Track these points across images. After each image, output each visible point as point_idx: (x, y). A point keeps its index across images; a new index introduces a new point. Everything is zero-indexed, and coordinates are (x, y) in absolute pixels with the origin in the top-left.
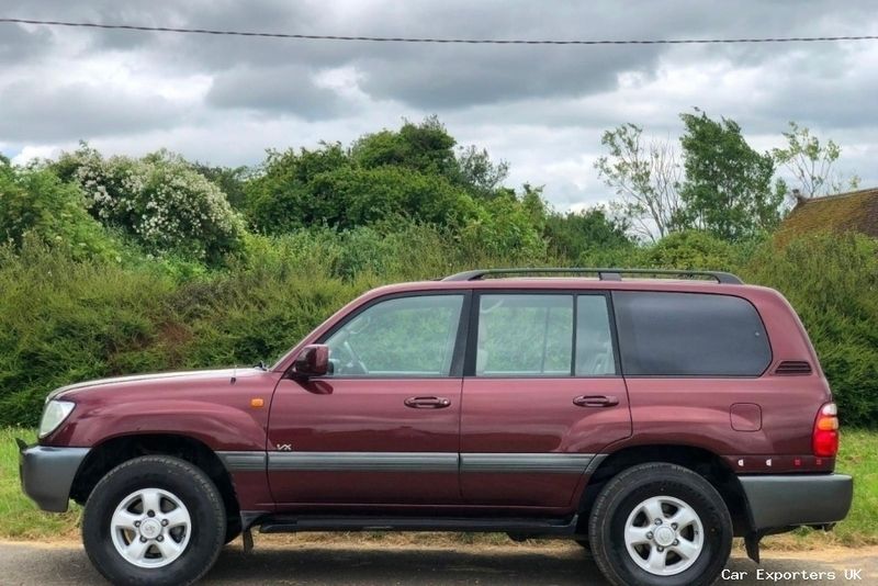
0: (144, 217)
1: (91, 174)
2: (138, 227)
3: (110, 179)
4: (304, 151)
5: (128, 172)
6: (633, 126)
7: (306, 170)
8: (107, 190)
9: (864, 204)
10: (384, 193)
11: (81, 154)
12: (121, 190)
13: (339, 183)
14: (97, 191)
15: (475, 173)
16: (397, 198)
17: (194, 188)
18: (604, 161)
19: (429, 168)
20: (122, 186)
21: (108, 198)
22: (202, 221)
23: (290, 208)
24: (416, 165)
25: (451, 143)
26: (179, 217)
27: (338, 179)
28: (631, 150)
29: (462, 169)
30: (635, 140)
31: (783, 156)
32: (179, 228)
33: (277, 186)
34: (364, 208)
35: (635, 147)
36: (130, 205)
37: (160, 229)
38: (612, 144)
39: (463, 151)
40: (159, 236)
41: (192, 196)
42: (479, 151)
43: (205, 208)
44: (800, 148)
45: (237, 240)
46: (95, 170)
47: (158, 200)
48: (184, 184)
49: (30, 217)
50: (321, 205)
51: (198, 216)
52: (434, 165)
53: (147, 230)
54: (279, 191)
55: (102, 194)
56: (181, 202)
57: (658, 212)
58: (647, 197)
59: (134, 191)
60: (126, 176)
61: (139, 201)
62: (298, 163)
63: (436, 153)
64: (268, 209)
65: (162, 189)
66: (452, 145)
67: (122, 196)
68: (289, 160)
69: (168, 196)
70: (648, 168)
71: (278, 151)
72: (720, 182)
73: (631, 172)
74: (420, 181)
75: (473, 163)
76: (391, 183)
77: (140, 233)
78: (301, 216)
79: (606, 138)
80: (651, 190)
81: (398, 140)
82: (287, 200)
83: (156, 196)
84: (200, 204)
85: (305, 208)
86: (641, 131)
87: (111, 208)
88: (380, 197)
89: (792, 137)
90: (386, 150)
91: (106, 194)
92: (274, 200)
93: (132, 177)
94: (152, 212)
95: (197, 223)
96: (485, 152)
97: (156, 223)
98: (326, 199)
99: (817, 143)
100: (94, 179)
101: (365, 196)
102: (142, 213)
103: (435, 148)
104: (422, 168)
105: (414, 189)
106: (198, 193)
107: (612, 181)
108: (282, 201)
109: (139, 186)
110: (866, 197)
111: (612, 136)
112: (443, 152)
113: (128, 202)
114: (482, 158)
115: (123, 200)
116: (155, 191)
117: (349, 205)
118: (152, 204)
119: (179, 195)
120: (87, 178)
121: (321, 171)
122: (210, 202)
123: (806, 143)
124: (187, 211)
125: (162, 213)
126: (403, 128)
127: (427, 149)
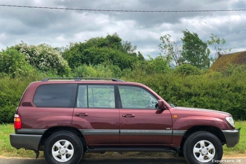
0: (40, 62)
1: (24, 50)
2: (38, 65)
3: (30, 52)
4: (80, 43)
5: (35, 49)
6: (168, 35)
7: (81, 48)
8: (29, 55)
9: (239, 56)
10: (104, 55)
11: (21, 45)
12: (33, 55)
13: (91, 52)
14: (26, 55)
15: (127, 49)
16: (107, 56)
17: (54, 54)
18: (160, 45)
19: (115, 47)
20: (33, 54)
21: (30, 57)
22: (56, 63)
23: (77, 59)
24: (111, 47)
25: (121, 40)
26: (50, 62)
27: (91, 51)
28: (168, 41)
29: (124, 48)
30: (169, 38)
31: (210, 43)
32: (50, 65)
33: (74, 53)
34: (98, 59)
35: (169, 40)
36: (36, 59)
37: (45, 66)
38: (163, 40)
39: (124, 42)
40: (45, 68)
41: (53, 56)
42: (128, 42)
43: (57, 59)
44: (215, 41)
45: (66, 68)
46: (25, 49)
47: (44, 57)
48: (51, 53)
49: (12, 63)
50: (86, 58)
51: (55, 62)
52: (116, 46)
53: (41, 66)
54: (74, 54)
55: (28, 56)
56: (50, 58)
57: (176, 59)
58: (172, 55)
59: (37, 55)
60: (34, 50)
61: (38, 58)
62: (79, 47)
63: (117, 43)
64: (71, 59)
65: (45, 54)
66: (121, 41)
67: (34, 56)
68: (76, 45)
69: (47, 56)
70: (173, 46)
71: (73, 43)
72: (193, 50)
73: (168, 48)
74: (113, 51)
75: (127, 46)
76: (106, 52)
77: (39, 67)
78: (81, 61)
79: (161, 38)
80: (174, 53)
81: (106, 39)
82: (76, 57)
83: (43, 56)
84: (56, 58)
85: (82, 59)
86: (170, 36)
87: (30, 60)
88: (103, 56)
89: (212, 38)
90: (103, 42)
91: (29, 56)
92: (73, 57)
93: (36, 51)
94: (42, 61)
95: (55, 64)
96: (130, 43)
97: (43, 64)
98: (87, 56)
99: (219, 39)
100: (25, 52)
101: (99, 55)
102: (39, 61)
103: (117, 42)
104: (113, 47)
105: (111, 53)
106: (55, 55)
107: (163, 50)
108: (75, 57)
109: (38, 53)
110: (239, 54)
111: (163, 38)
112: (119, 43)
113: (35, 58)
114: (129, 44)
115: (34, 58)
116: (43, 55)
117: (94, 58)
118: (42, 59)
119: (50, 56)
120: (23, 51)
121: (86, 49)
122: (59, 58)
123: (216, 39)
124: (52, 60)
125: (45, 61)
126: (107, 36)
127: (114, 42)
